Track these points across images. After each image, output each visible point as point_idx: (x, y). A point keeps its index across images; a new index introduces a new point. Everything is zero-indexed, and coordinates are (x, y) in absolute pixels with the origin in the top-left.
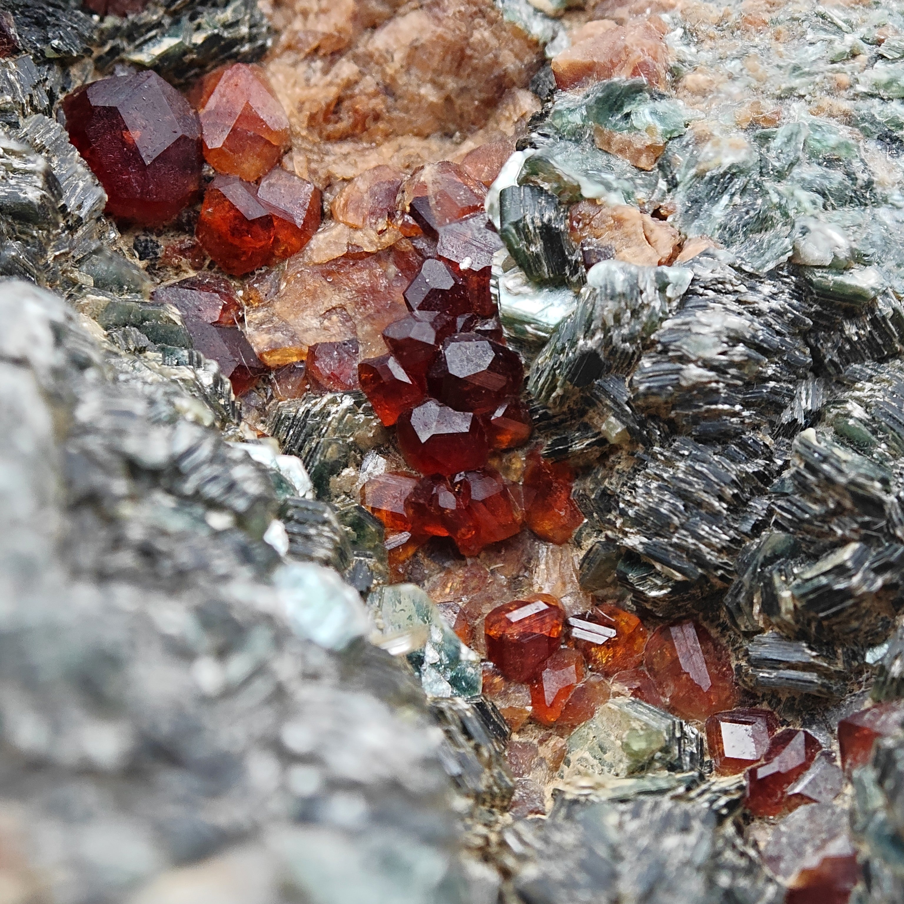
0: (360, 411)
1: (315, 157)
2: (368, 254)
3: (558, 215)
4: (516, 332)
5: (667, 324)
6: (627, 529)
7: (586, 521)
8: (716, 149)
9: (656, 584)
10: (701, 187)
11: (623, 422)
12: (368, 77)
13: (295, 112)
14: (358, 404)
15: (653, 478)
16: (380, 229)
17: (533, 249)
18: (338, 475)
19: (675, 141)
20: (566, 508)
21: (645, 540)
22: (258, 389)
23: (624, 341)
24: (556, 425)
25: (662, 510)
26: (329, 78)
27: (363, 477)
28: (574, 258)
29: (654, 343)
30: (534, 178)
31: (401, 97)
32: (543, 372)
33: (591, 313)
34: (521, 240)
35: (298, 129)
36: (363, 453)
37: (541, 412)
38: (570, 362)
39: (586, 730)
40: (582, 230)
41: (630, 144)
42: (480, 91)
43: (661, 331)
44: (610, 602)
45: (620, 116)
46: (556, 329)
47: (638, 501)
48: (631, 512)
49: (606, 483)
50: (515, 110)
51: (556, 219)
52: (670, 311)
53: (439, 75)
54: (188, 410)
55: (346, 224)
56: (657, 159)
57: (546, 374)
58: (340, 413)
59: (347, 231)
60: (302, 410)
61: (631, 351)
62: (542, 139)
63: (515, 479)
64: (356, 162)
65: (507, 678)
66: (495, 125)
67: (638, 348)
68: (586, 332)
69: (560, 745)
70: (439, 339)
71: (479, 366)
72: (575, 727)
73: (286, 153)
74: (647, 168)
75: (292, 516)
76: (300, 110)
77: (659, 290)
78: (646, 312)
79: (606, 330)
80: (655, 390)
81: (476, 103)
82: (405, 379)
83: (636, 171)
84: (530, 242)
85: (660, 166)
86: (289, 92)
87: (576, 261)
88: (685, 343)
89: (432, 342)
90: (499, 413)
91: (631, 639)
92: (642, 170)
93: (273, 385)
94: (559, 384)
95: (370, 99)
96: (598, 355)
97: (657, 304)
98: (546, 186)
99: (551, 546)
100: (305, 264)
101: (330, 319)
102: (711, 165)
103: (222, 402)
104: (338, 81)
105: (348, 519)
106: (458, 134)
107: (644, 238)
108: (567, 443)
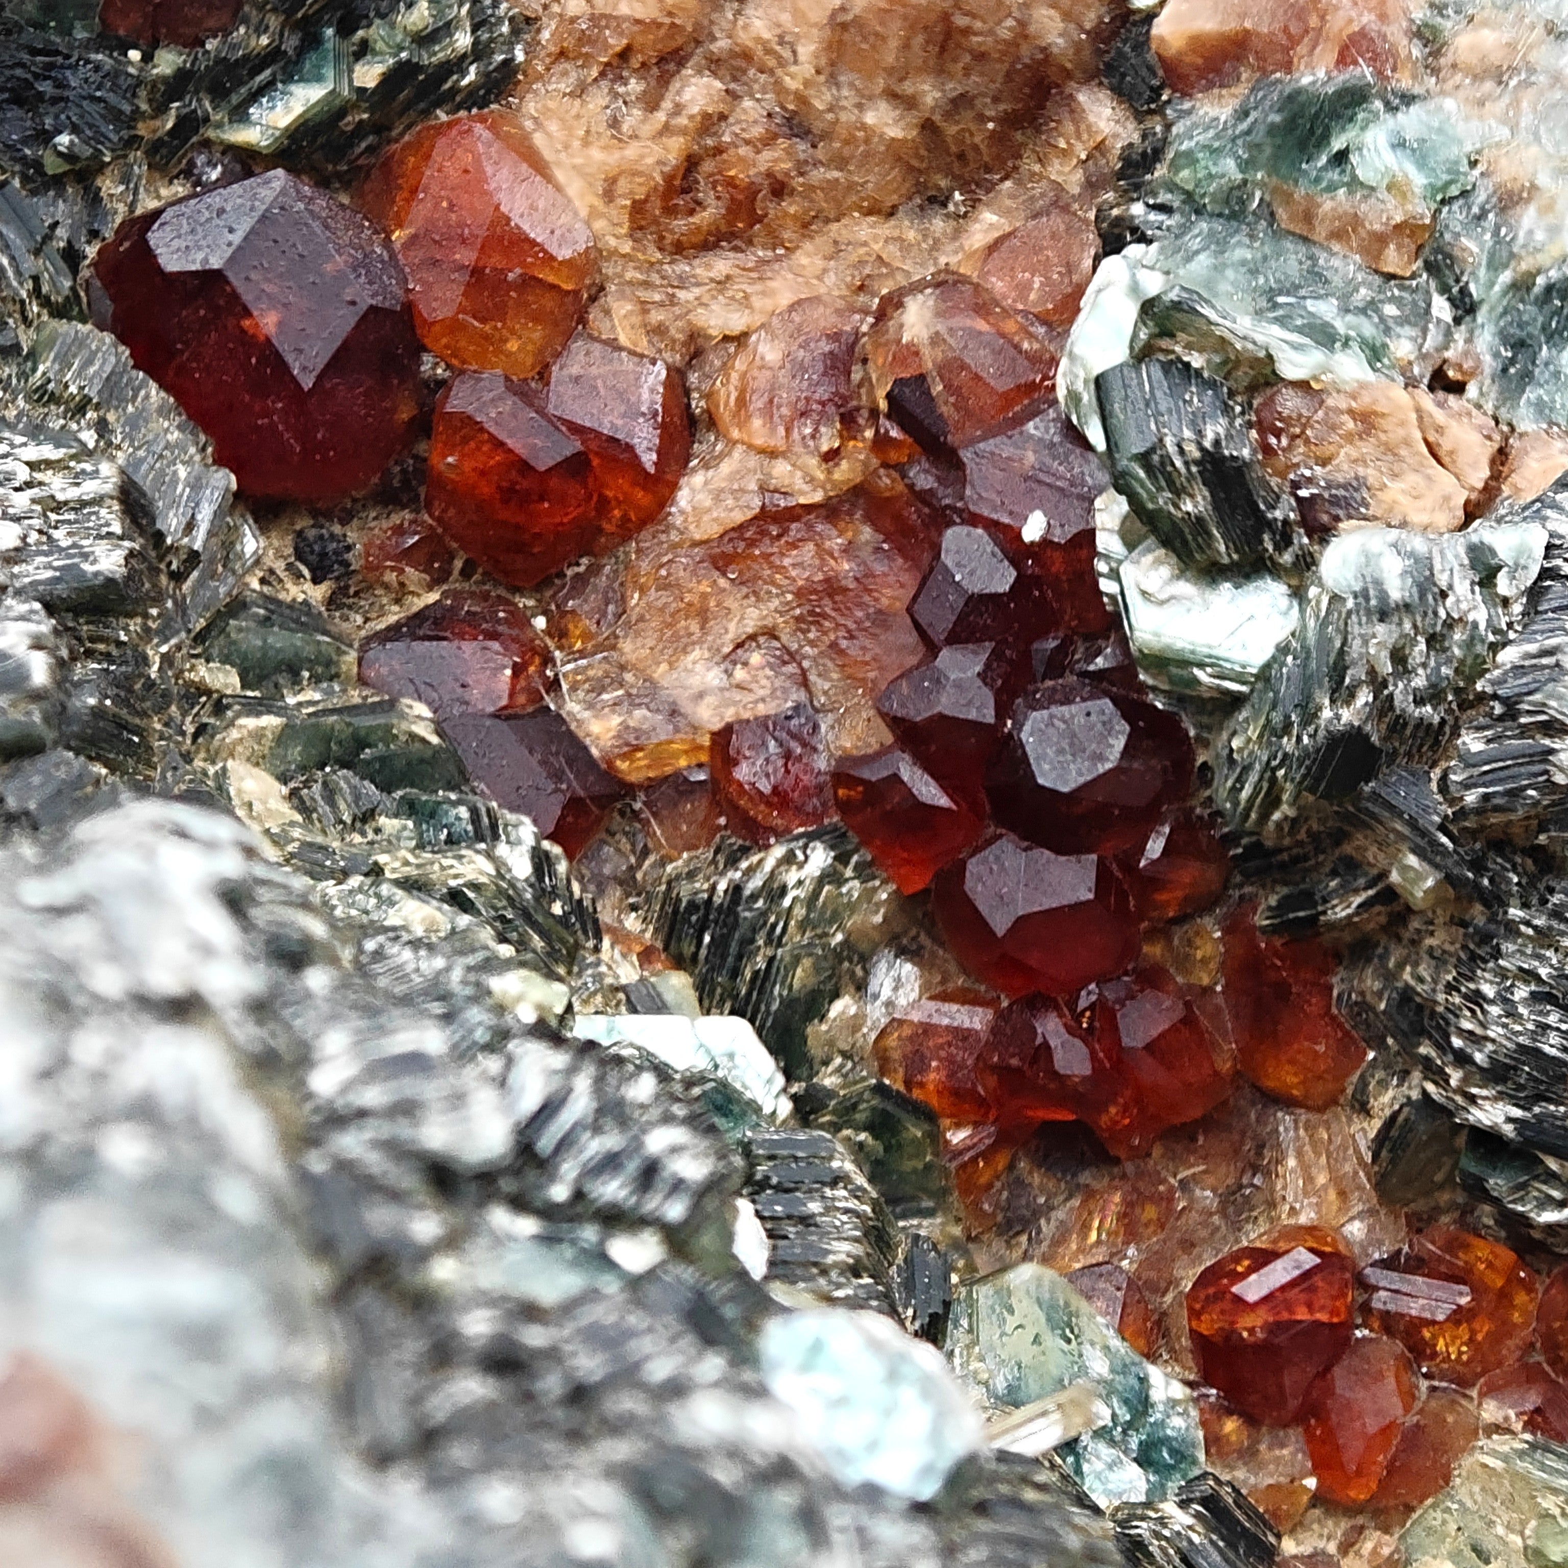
0: (849, 873)
1: (657, 297)
2: (809, 508)
3: (1231, 423)
4: (1171, 681)
5: (1508, 656)
6: (1474, 1091)
7: (1371, 1055)
8: (1550, 219)
9: (1550, 1198)
10: (1529, 311)
11: (1437, 866)
12: (747, 103)
13: (598, 203)
14: (842, 859)
15: (1515, 977)
16: (825, 448)
17: (1188, 506)
18: (822, 1018)
19: (1455, 207)
20: (1326, 1036)
21: (1517, 1113)
22: (613, 835)
23: (1419, 701)
24: (1283, 866)
25: (1547, 1049)
26: (661, 116)
27: (876, 1014)
28: (1278, 514)
29: (1482, 697)
30: (1164, 343)
31: (826, 136)
32: (1247, 769)
33: (1342, 652)
34: (1160, 489)
35: (613, 242)
36: (866, 960)
37: (1245, 841)
38: (1308, 755)
39: (1439, 1514)
40: (1288, 450)
41: (1356, 221)
42: (996, 100)
43: (1497, 673)
44: (1445, 1219)
45: (1323, 159)
46: (1265, 675)
47: (1491, 1034)
48: (1479, 1057)
49: (1407, 976)
50: (1079, 137)
51: (1229, 436)
52: (1510, 625)
53: (901, 80)
54: (519, 999)
55: (750, 446)
56: (1420, 248)
57: (1253, 778)
58: (809, 886)
59: (753, 461)
60: (722, 886)
61: (1436, 719)
62: (1153, 217)
63: (1206, 981)
64: (746, 297)
65: (1251, 1421)
66: (1037, 168)
67: (1449, 711)
68: (1334, 692)
69: (1386, 1551)
70: (1003, 709)
71: (1101, 758)
72: (1410, 1509)
73: (593, 299)
74: (1399, 272)
75: (767, 1178)
76: (609, 195)
77: (1481, 584)
78: (1458, 636)
79: (1378, 683)
80: (1498, 801)
81: (991, 125)
82: (943, 801)
83: (1377, 280)
84: (1178, 492)
85: (1431, 268)
86: (579, 161)
87: (1286, 522)
88: (1550, 696)
89: (989, 716)
90: (1155, 847)
91: (1504, 1296)
92: (1391, 277)
93: (646, 823)
94: (1285, 797)
95: (758, 152)
96: (1367, 737)
97: (1480, 615)
98: (1197, 361)
99: (1304, 1116)
100: (674, 546)
101: (745, 664)
102: (1543, 259)
103: (557, 909)
104: (682, 121)
105: (860, 1117)
106: (957, 196)
107: (1425, 450)
108: (1314, 905)
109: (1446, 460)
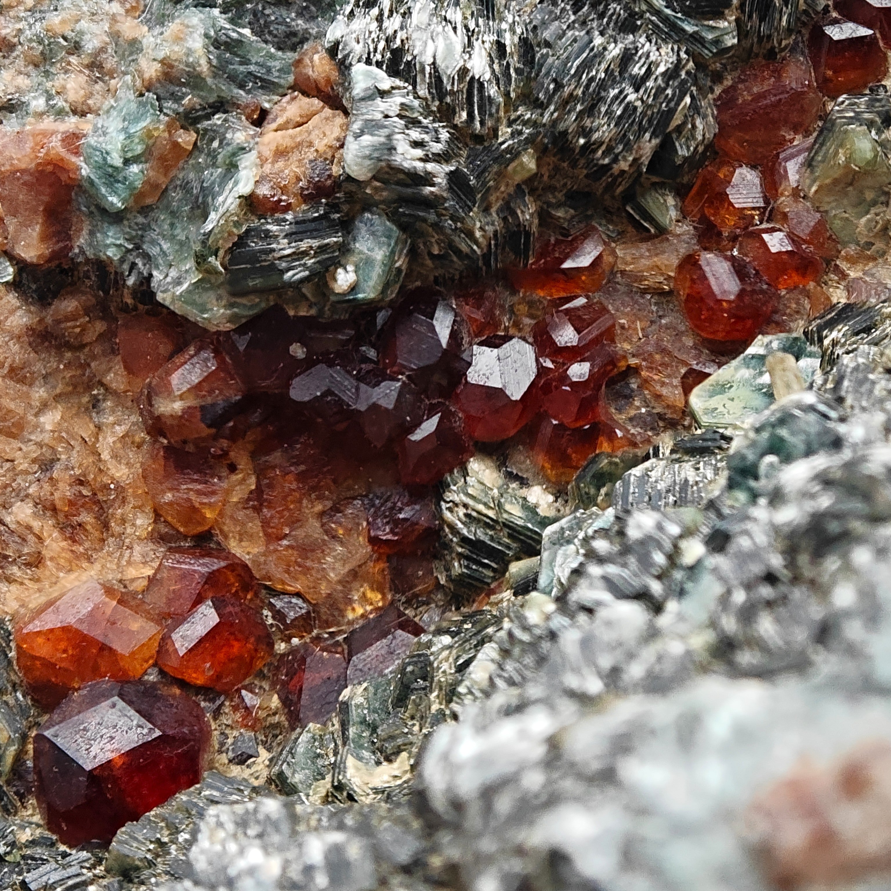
0: (463, 480)
2: (258, 484)
6: (631, 158)
8: (182, 54)
11: (517, 155)
12: (30, 491)
13: (73, 576)
14: (455, 482)
16: (228, 470)
18: (536, 507)
19: (165, 104)
21: (647, 135)
22: (416, 615)
23: (438, 140)
28: (322, 207)
29: (440, 108)
30: (221, 255)
31: (55, 453)
34: (300, 265)
35: (95, 572)
39: (836, 222)
40: (289, 197)
42: (49, 361)
43: (429, 98)
47: (607, 140)
48: (617, 150)
51: (279, 224)
52: (406, 87)
55: (218, 513)
56: (183, 127)
58: (467, 501)
59: (228, 510)
60: (459, 549)
61: (447, 135)
67: (443, 127)
68: (426, 183)
70: (393, 379)
73: (126, 586)
74: (193, 139)
77: (383, 97)
78: (407, 113)
79: (426, 159)
81: (61, 367)
82: (435, 420)
85: (195, 122)
86: (48, 584)
88: (446, 72)
89: (396, 386)
92: (195, 145)
93: (414, 595)
95: (58, 489)
96: (451, 173)
97: (398, 101)
101: (335, 530)
102: (204, 61)
103: (469, 625)
105: (592, 491)
106: (95, 392)
107: (298, 129)
108: (520, 232)
109: (305, 120)
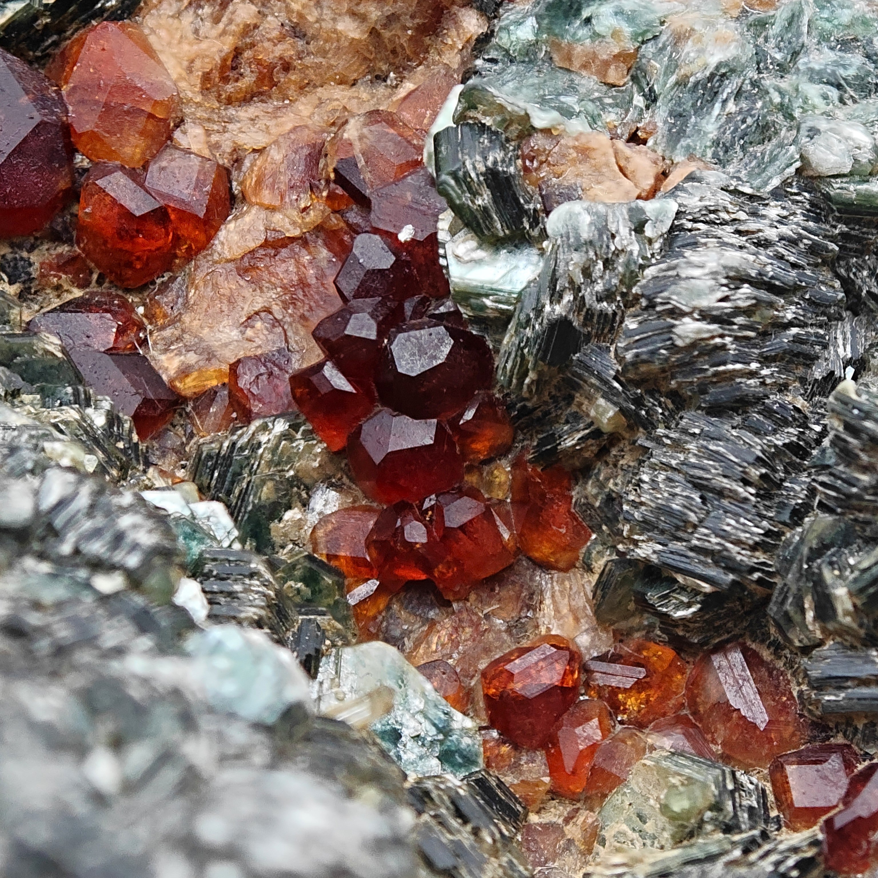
0: (299, 436)
1: (216, 127)
2: (292, 239)
3: (506, 155)
4: (473, 309)
5: (650, 272)
6: (636, 537)
7: (594, 536)
8: (699, 46)
9: (682, 602)
10: (687, 97)
11: (615, 404)
12: (270, 18)
13: (184, 74)
14: (295, 427)
15: (661, 469)
16: (303, 206)
17: (479, 202)
18: (280, 520)
19: (649, 45)
20: (567, 524)
21: (659, 547)
22: (174, 426)
23: (600, 300)
24: (539, 419)
25: (674, 506)
26: (221, 26)
27: (313, 518)
28: (531, 206)
29: (637, 298)
30: (472, 113)
31: (314, 37)
32: (510, 354)
33: (554, 270)
34: (463, 192)
35: (190, 95)
36: (308, 489)
37: (519, 405)
38: (538, 337)
39: (620, 797)
40: (537, 169)
41: (595, 56)
42: (412, 17)
43: (644, 282)
44: (637, 635)
45: (578, 22)
46: (520, 298)
47: (643, 499)
48: (636, 515)
49: (611, 485)
50: (458, 35)
51: (503, 161)
52: (653, 255)
53: (358, 4)
54: (62, 455)
55: (261, 205)
56: (629, 70)
57: (513, 356)
58: (273, 442)
59: (263, 214)
60: (226, 444)
61: (610, 311)
62: (488, 65)
63: (501, 496)
64: (267, 127)
65: (516, 747)
66: (437, 58)
67: (618, 307)
68: (552, 296)
69: (590, 821)
70: (383, 332)
71: (435, 358)
72: (606, 796)
73: (177, 126)
74: (617, 83)
75: (211, 571)
76: (190, 70)
77: (635, 230)
78: (622, 259)
79: (576, 289)
80: (644, 357)
81: (410, 32)
82: (348, 388)
83: (605, 88)
84: (475, 194)
85: (635, 79)
86: (175, 51)
87: (535, 210)
88: (673, 293)
89: (373, 336)
90: (469, 415)
91: (667, 676)
92: (614, 86)
93: (192, 418)
94: (530, 365)
95: (275, 45)
96: (570, 323)
97: (635, 248)
98: (488, 121)
99: (556, 575)
100: (215, 262)
101: (253, 327)
102: (693, 68)
103: (121, 445)
104: (233, 27)
105: (297, 573)
106: (392, 75)
107: (616, 168)
108: (555, 441)
109: (630, 176)
